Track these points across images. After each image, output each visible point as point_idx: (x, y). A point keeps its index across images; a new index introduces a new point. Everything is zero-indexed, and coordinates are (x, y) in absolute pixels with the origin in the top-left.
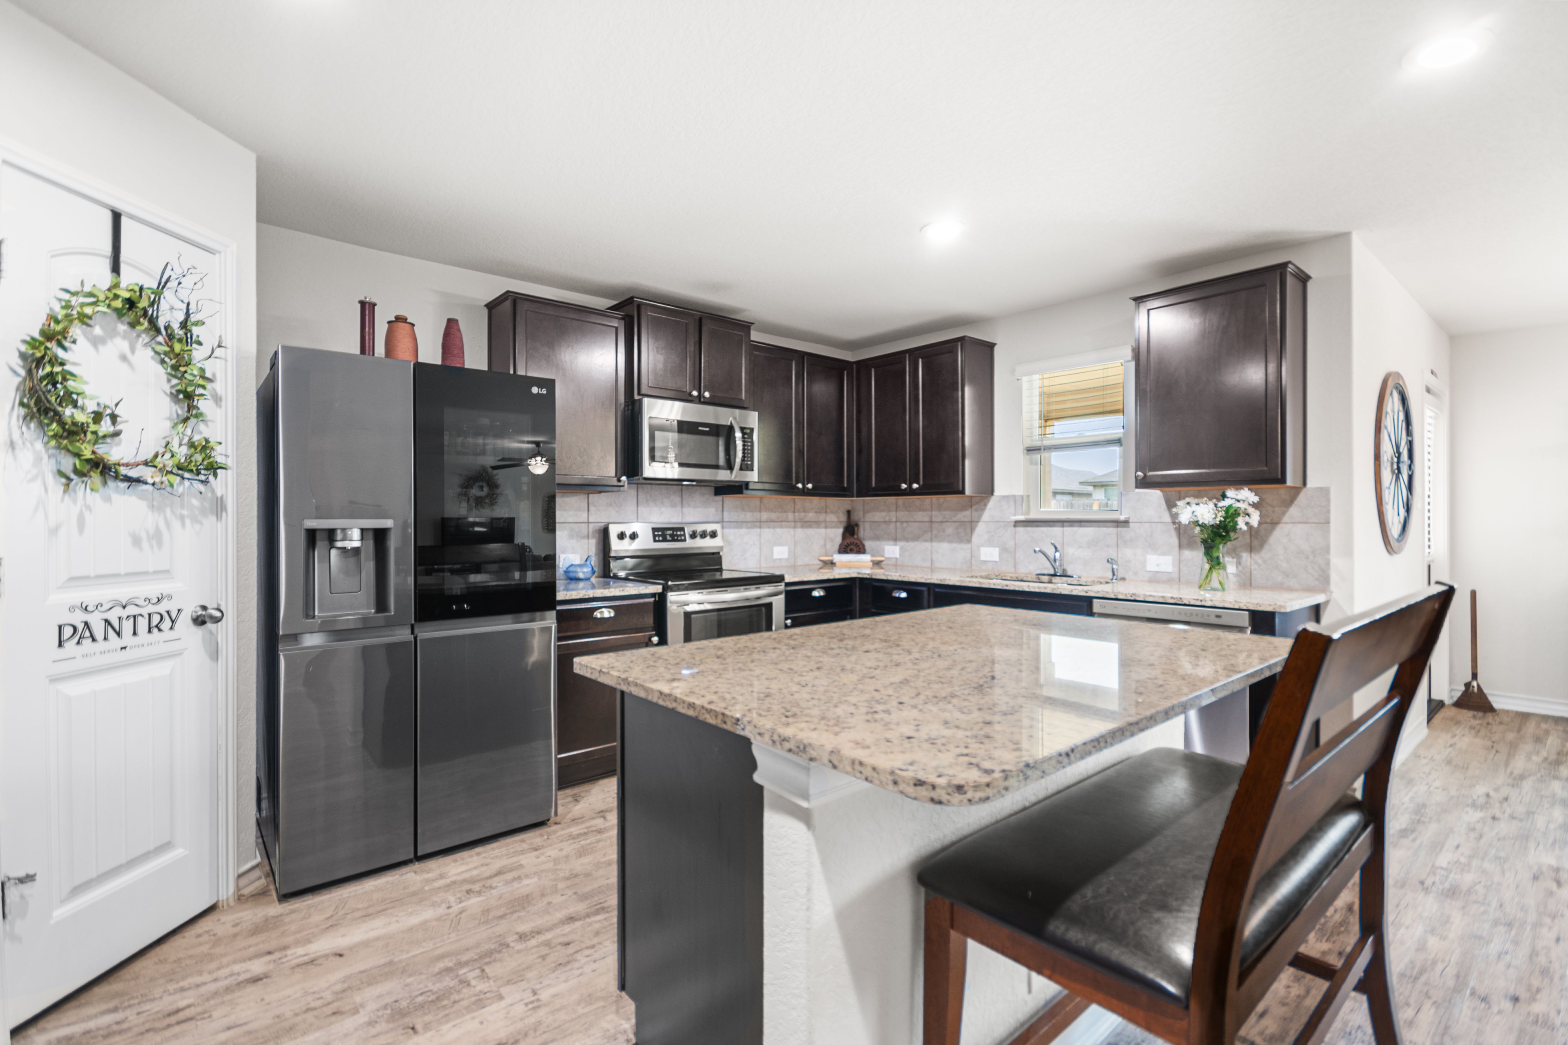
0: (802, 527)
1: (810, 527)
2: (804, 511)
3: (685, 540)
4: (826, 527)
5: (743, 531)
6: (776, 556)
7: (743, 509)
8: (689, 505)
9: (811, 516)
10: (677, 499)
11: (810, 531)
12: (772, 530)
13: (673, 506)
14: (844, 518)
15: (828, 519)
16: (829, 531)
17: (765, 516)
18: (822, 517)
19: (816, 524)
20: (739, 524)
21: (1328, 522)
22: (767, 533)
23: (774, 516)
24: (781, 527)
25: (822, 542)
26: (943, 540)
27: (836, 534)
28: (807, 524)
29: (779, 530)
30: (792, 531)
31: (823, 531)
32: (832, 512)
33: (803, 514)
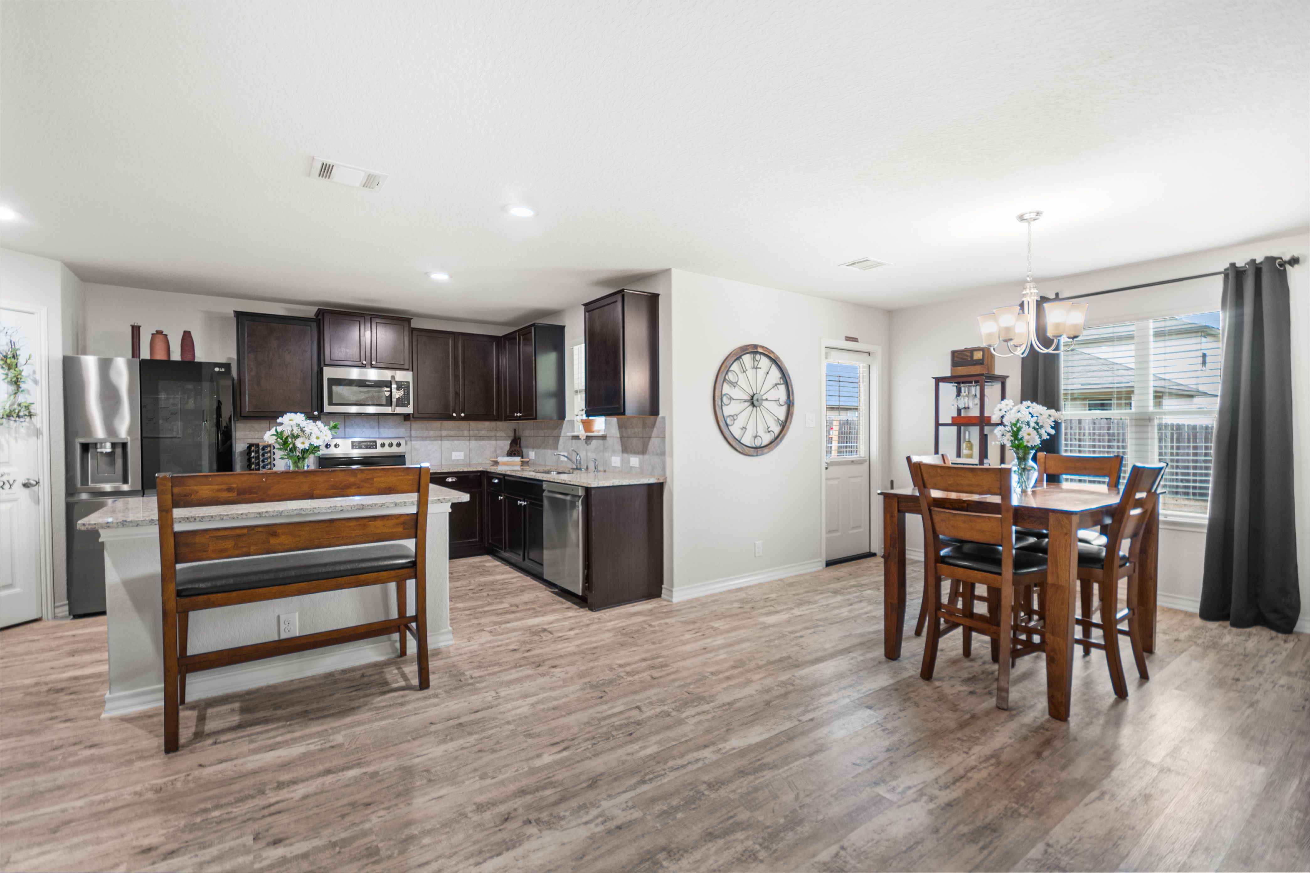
0: (476, 440)
1: (483, 440)
2: (478, 430)
3: (376, 448)
4: (496, 440)
5: (427, 443)
6: (453, 458)
7: (427, 429)
8: (384, 427)
9: (483, 433)
10: (376, 424)
11: (482, 443)
12: (450, 442)
13: (372, 428)
14: (512, 434)
15: (498, 435)
16: (498, 442)
17: (444, 433)
18: (493, 434)
19: (489, 438)
20: (424, 438)
21: (665, 437)
22: (446, 444)
23: (452, 433)
24: (458, 440)
25: (493, 449)
26: (548, 448)
27: (506, 445)
28: (479, 438)
29: (456, 442)
30: (467, 443)
31: (494, 442)
32: (501, 430)
33: (476, 432)
